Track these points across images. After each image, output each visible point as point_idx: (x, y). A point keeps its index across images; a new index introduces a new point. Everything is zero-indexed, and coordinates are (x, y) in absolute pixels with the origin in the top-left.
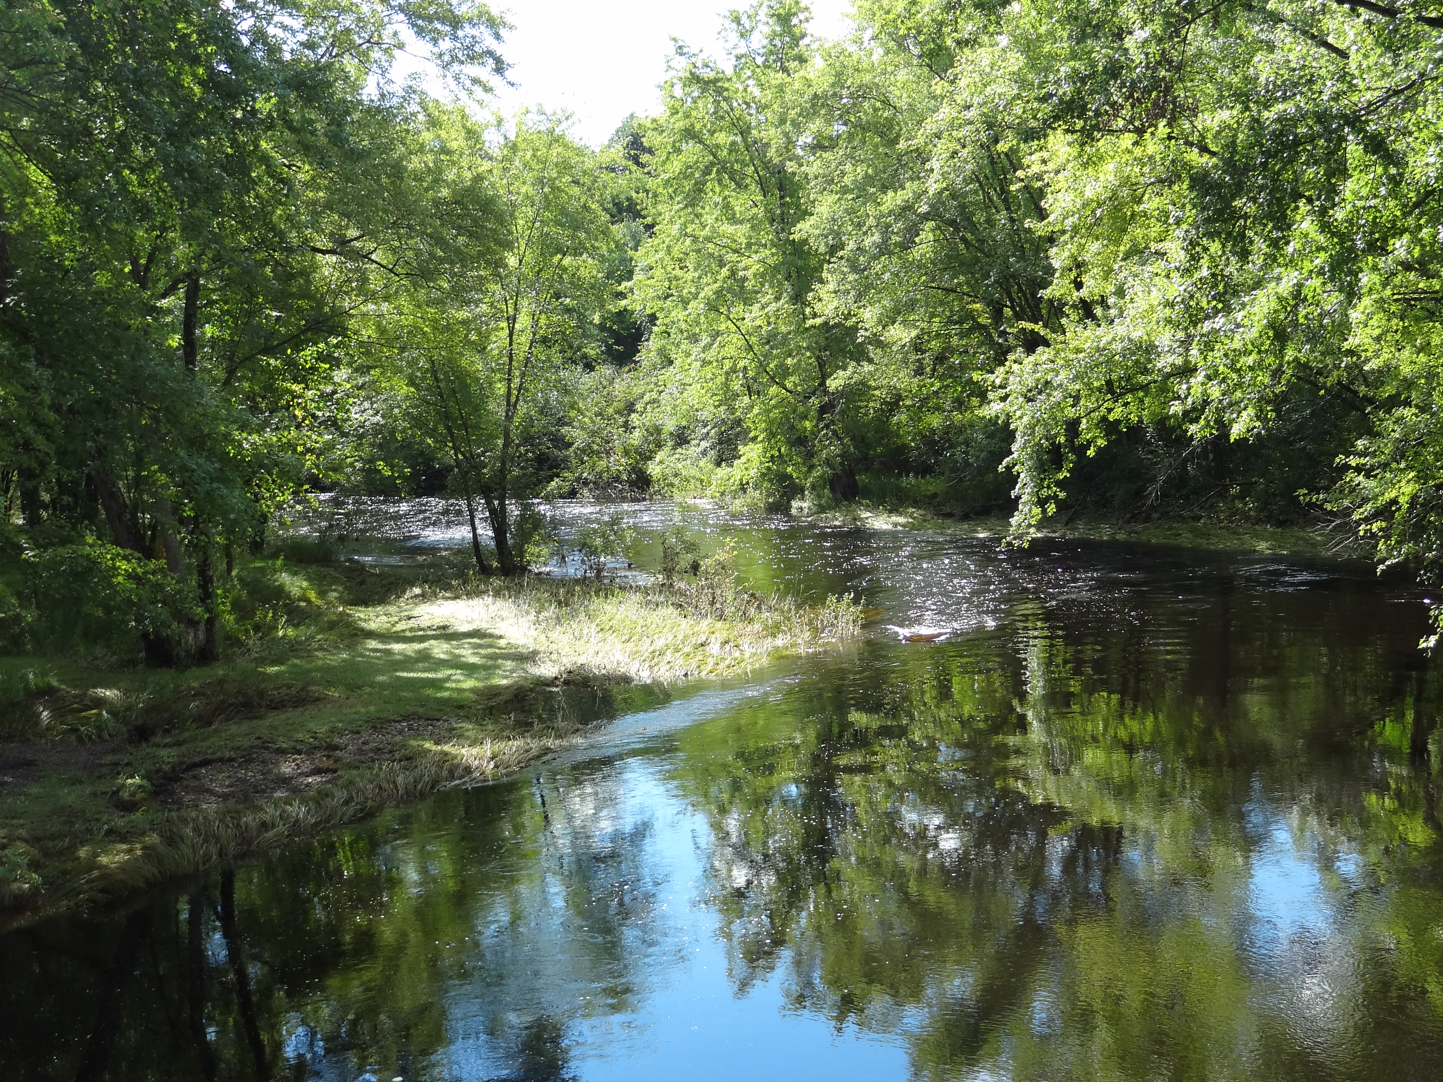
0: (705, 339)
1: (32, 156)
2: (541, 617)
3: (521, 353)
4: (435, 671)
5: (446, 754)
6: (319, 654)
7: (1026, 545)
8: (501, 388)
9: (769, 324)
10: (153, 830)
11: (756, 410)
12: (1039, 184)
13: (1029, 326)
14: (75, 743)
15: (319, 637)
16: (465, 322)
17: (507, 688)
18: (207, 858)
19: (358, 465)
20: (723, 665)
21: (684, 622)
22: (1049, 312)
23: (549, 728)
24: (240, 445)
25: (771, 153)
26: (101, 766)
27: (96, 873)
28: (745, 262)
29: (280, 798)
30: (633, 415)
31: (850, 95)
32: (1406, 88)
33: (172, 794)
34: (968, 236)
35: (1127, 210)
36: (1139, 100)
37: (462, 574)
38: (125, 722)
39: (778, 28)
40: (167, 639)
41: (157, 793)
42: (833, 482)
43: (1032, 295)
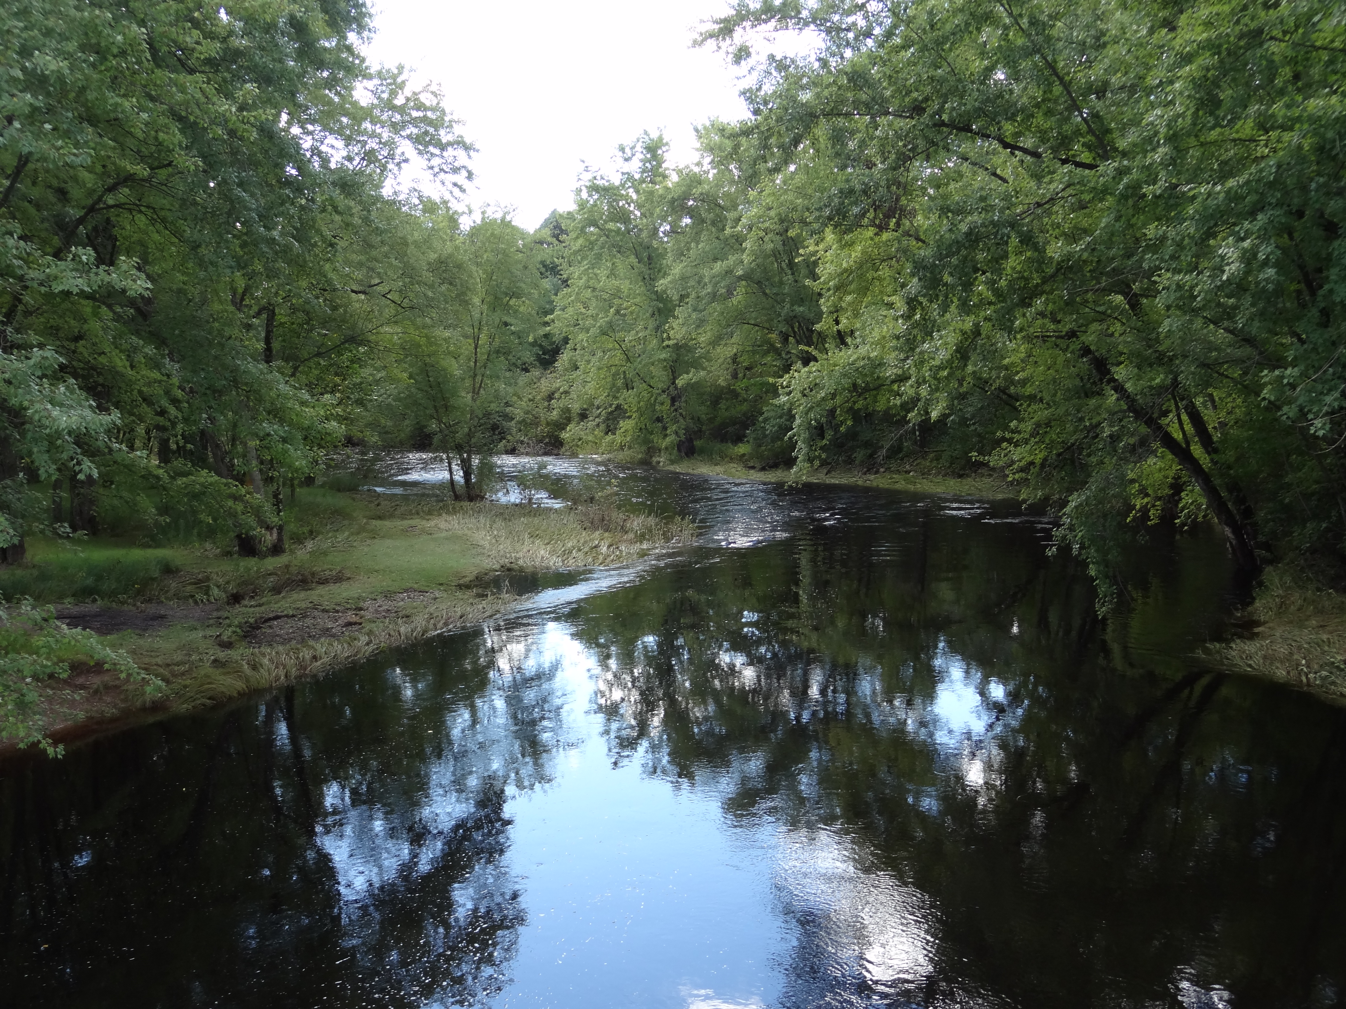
0: (600, 353)
2: (493, 528)
3: (482, 360)
7: (800, 486)
12: (814, 258)
13: (806, 348)
14: (192, 604)
16: (446, 340)
18: (277, 678)
22: (818, 340)
23: (497, 599)
25: (644, 235)
26: (210, 619)
30: (553, 401)
31: (694, 200)
32: (1045, 203)
33: (255, 637)
34: (767, 291)
35: (869, 276)
36: (879, 206)
37: (443, 501)
38: (225, 592)
39: (649, 156)
40: (253, 538)
41: (245, 637)
42: (679, 446)
43: (807, 329)
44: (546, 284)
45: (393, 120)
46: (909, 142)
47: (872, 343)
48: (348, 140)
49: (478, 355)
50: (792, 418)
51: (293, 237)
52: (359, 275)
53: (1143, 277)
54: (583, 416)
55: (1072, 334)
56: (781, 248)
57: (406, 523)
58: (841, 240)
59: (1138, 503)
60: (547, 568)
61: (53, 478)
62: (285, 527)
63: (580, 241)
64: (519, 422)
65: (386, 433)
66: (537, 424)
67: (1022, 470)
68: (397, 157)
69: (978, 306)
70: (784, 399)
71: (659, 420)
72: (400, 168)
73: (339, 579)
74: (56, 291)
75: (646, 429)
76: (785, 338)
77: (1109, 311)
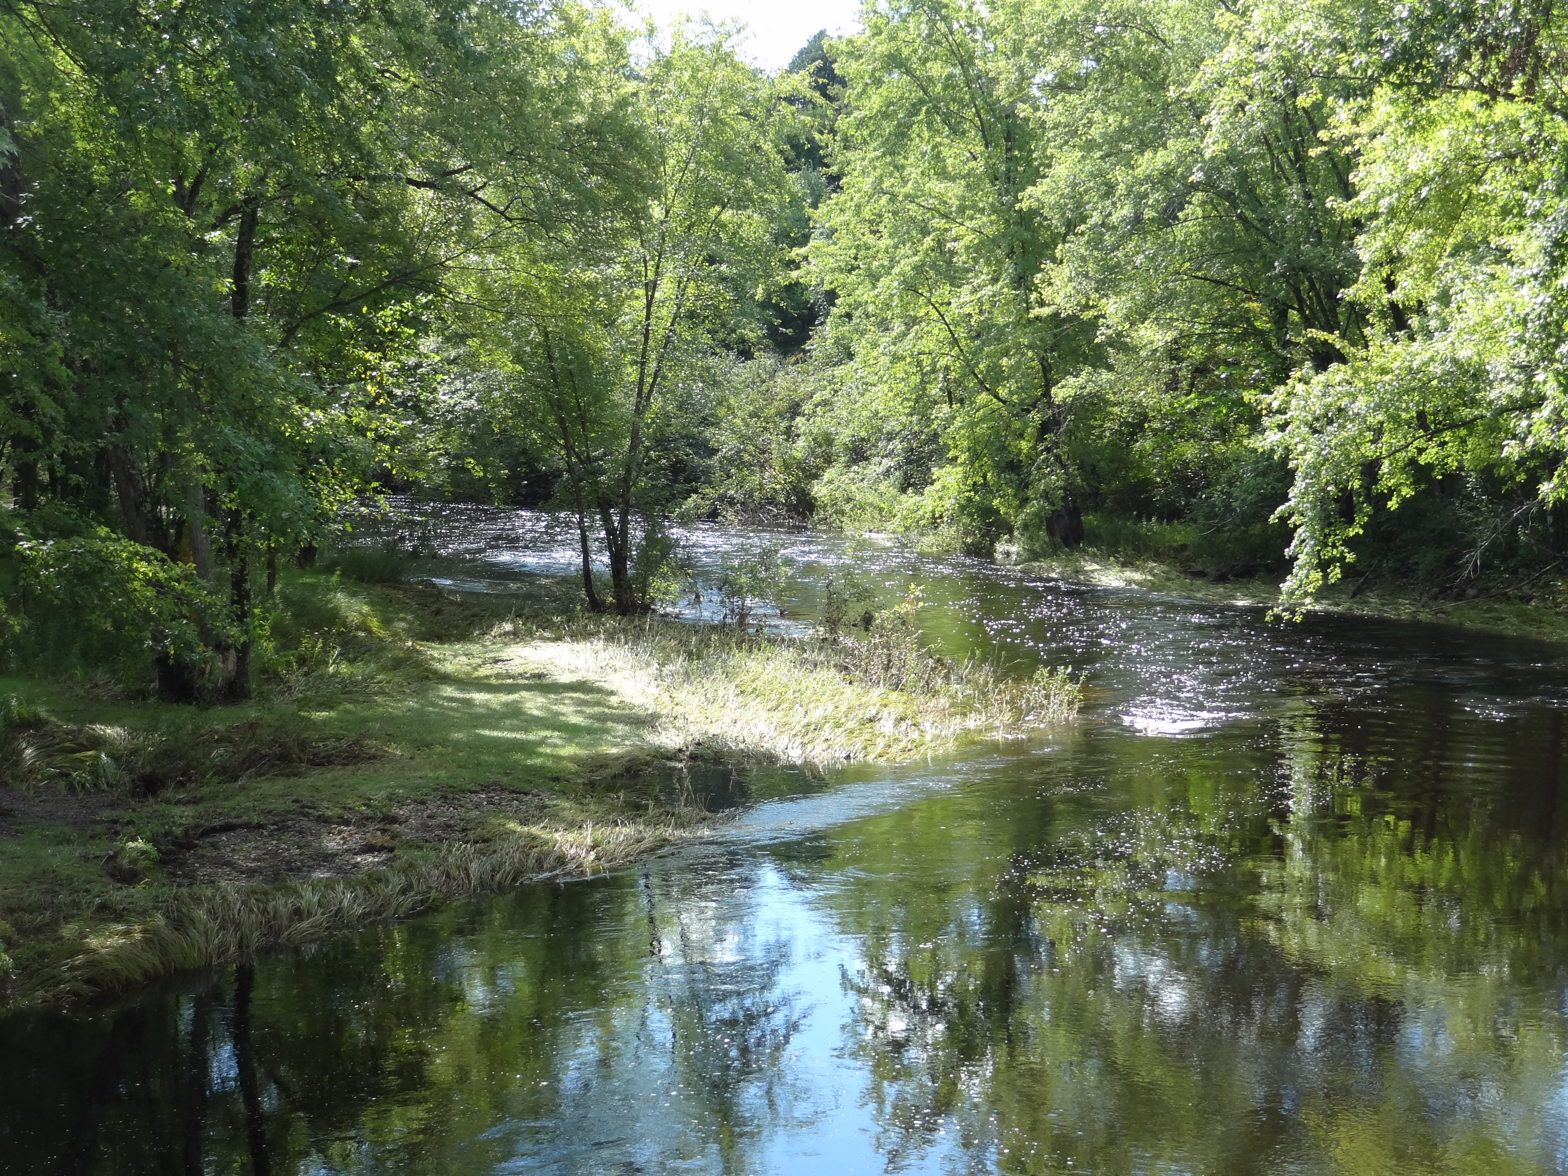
0: (898, 327)
1: (62, 40)
2: (666, 670)
3: (659, 331)
4: (526, 730)
5: (534, 838)
6: (379, 699)
7: (1298, 619)
8: (631, 373)
9: (981, 312)
10: (157, 909)
11: (958, 422)
12: (1348, 149)
13: (1322, 335)
14: (64, 792)
15: (380, 677)
16: (591, 286)
17: (617, 758)
18: (223, 950)
19: (443, 461)
20: (895, 748)
21: (848, 690)
22: (1348, 319)
23: (667, 815)
24: (300, 423)
25: (1000, 91)
26: (96, 822)
27: (80, 959)
28: (956, 230)
29: (320, 880)
30: (798, 419)
33: (183, 864)
34: (1248, 214)
35: (1462, 190)
36: (1492, 48)
40: (189, 666)
41: (164, 862)
42: (1052, 522)
43: (1327, 296)
44: (797, 182)
47: (1463, 331)
49: (654, 320)
50: (1288, 477)
54: (858, 453)
56: (1280, 128)
58: (1406, 116)
62: (252, 649)
64: (727, 460)
66: (764, 465)
70: (1273, 437)
71: (1012, 467)
73: (353, 757)
75: (985, 485)
76: (1280, 311)
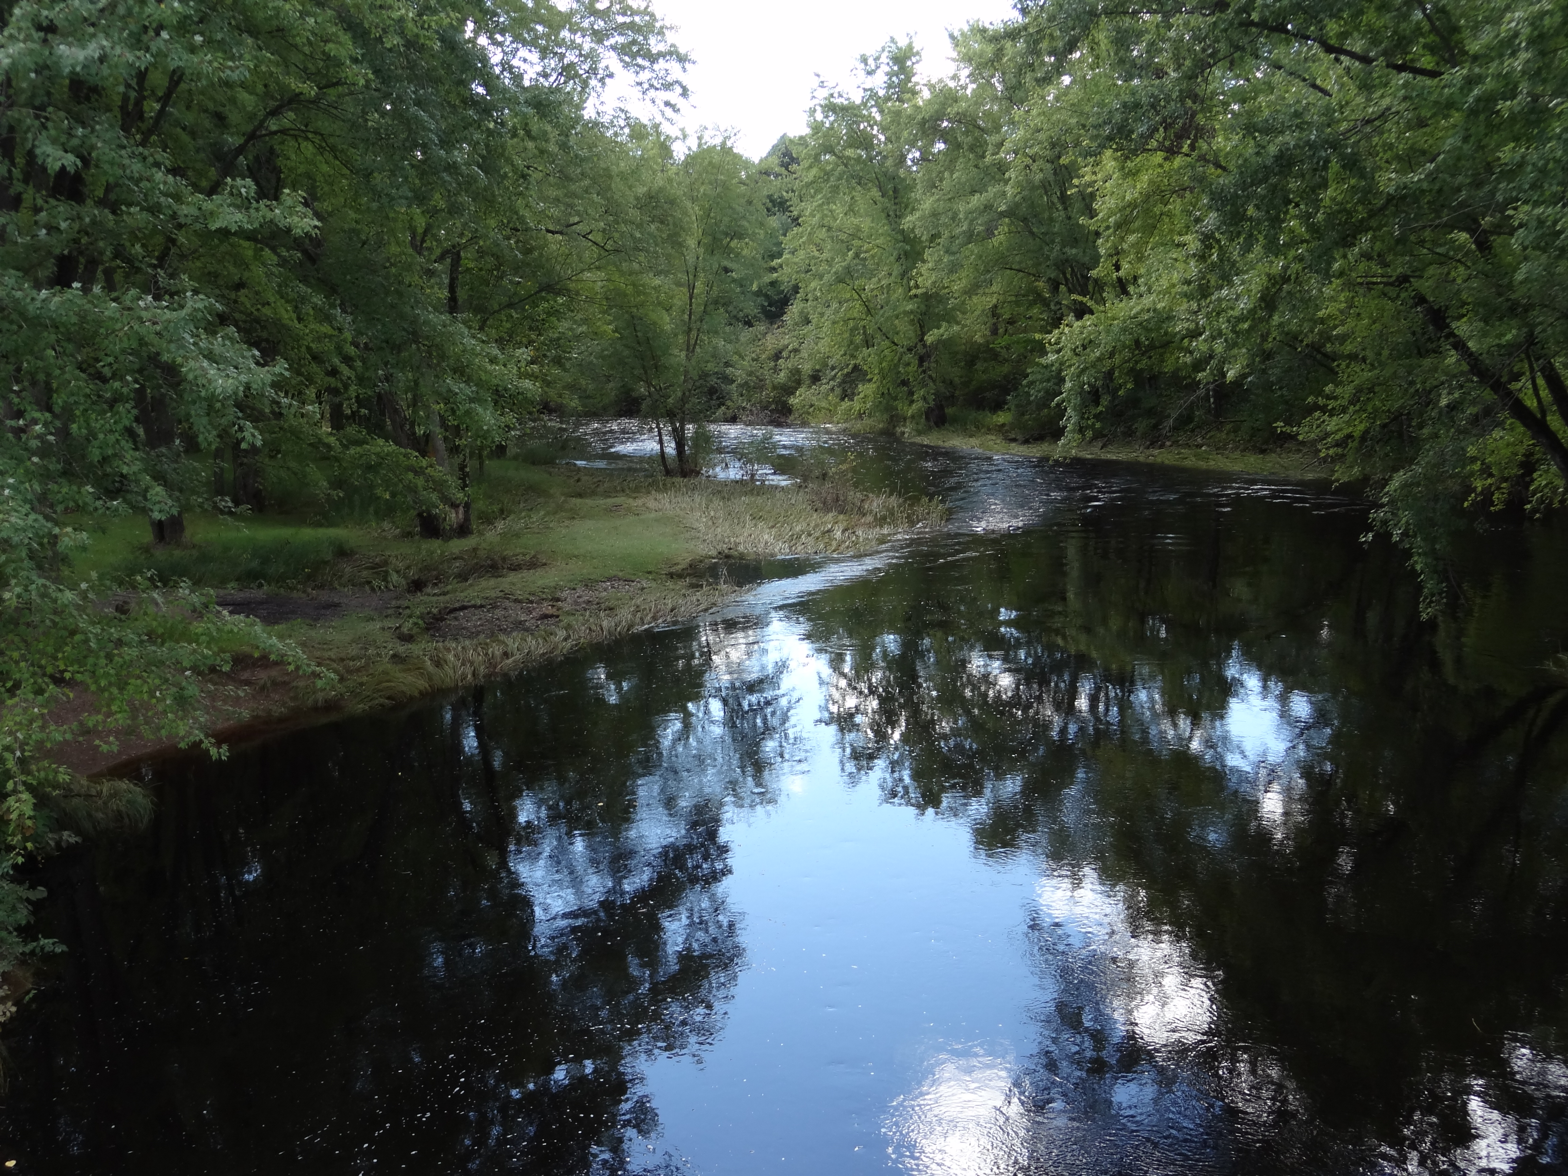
0: (835, 305)
2: (710, 507)
11: (872, 359)
12: (1090, 189)
13: (1079, 298)
14: (369, 592)
16: (656, 288)
18: (464, 677)
21: (815, 515)
22: (1094, 288)
23: (714, 590)
24: (491, 374)
25: (889, 163)
26: (388, 608)
28: (867, 246)
30: (780, 360)
31: (949, 120)
32: (1375, 119)
33: (438, 630)
34: (1035, 230)
35: (1157, 210)
36: (1170, 124)
37: (652, 476)
38: (405, 577)
39: (896, 68)
40: (436, 517)
41: (428, 629)
42: (928, 413)
43: (1082, 276)
44: (774, 222)
45: (596, 27)
46: (1209, 46)
47: (1160, 292)
48: (544, 53)
49: (694, 306)
50: (1062, 380)
51: (479, 167)
52: (554, 211)
53: (1494, 211)
54: (815, 378)
55: (1404, 279)
56: (1051, 178)
57: (610, 501)
58: (1123, 168)
59: (1479, 485)
60: (772, 555)
61: (213, 447)
62: (473, 506)
63: (814, 171)
64: (741, 386)
65: (588, 397)
66: (762, 388)
67: (1337, 445)
68: (601, 72)
69: (1290, 245)
70: (1052, 357)
71: (904, 383)
72: (604, 84)
73: (533, 564)
74: (213, 228)
75: (889, 394)
76: (1055, 286)
77: (1452, 253)
